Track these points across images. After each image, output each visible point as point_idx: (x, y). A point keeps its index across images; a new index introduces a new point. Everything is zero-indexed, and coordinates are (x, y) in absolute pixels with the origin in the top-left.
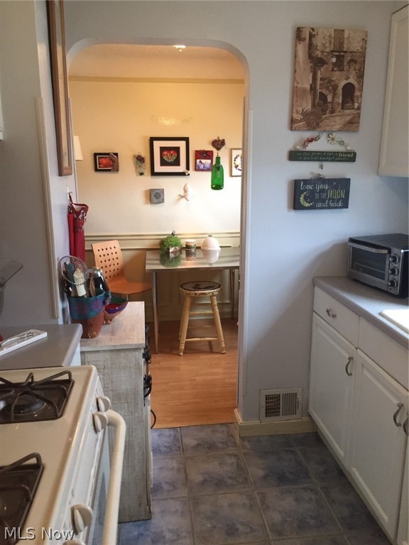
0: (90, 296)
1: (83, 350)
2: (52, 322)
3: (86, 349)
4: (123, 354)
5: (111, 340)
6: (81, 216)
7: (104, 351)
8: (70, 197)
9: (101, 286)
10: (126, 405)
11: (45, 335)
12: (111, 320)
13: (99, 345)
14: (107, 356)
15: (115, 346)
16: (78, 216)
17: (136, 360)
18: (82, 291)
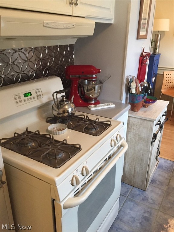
0: (137, 94)
1: (129, 116)
2: (119, 101)
3: (130, 115)
4: (145, 122)
5: (142, 114)
6: (145, 58)
7: (138, 118)
8: (143, 49)
9: (149, 91)
10: (143, 143)
11: (114, 106)
12: (148, 106)
13: (136, 115)
14: (139, 120)
15: (142, 117)
16: (144, 58)
17: (151, 126)
18: (134, 91)
